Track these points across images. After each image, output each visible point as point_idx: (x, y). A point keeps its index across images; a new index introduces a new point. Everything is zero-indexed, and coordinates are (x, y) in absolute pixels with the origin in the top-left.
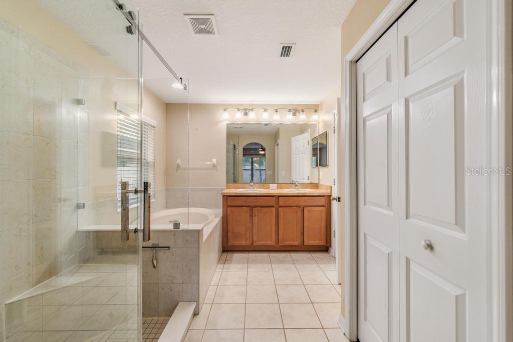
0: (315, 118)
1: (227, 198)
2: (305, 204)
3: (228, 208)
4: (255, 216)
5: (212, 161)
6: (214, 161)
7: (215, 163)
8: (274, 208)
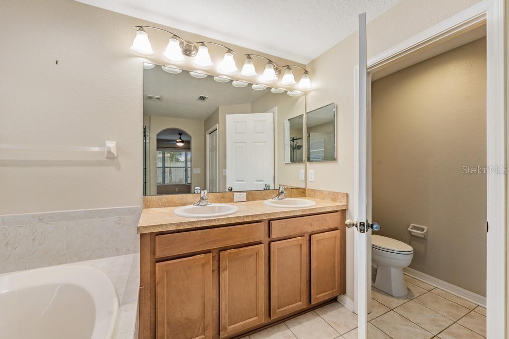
0: (305, 83)
1: (153, 241)
2: (311, 229)
3: (157, 264)
4: (225, 270)
5: (104, 145)
6: (111, 145)
7: (114, 151)
8: (262, 246)
